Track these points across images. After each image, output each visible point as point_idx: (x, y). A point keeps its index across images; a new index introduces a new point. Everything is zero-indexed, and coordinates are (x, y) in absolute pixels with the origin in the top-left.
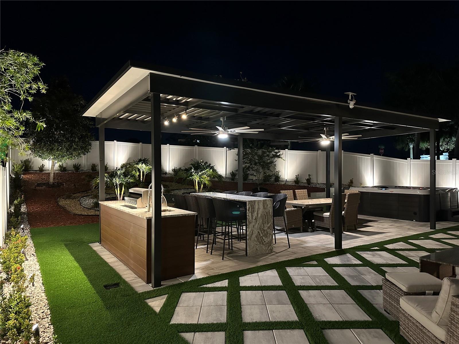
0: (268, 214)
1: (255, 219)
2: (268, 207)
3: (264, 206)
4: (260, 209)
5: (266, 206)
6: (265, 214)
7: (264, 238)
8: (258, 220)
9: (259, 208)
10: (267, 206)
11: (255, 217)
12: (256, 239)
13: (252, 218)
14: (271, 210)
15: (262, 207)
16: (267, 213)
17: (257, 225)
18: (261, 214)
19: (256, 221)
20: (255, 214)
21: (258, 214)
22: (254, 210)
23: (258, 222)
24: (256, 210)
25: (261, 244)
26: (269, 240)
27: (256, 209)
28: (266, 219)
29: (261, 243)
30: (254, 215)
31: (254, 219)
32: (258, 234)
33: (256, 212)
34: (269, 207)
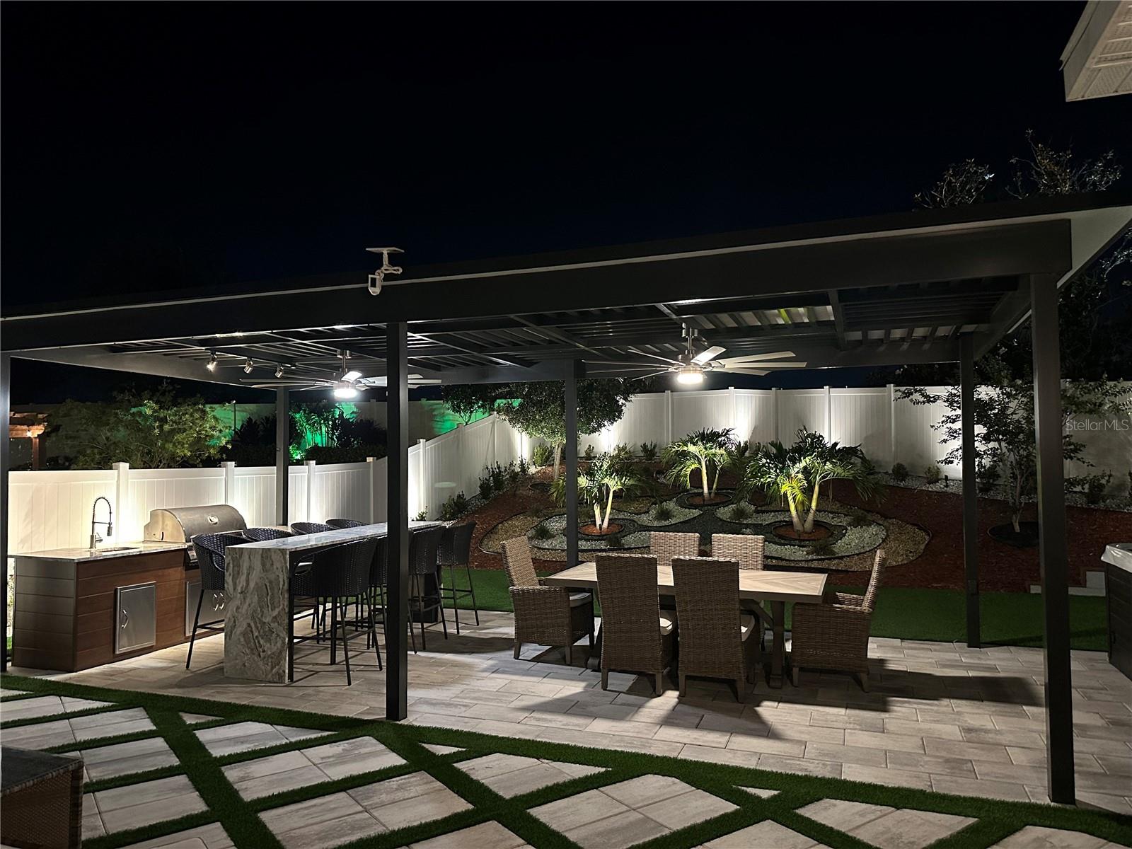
0: (274, 584)
1: (241, 593)
2: (275, 567)
3: (263, 565)
4: (254, 569)
5: (268, 565)
6: (266, 585)
7: (262, 641)
8: (248, 595)
9: (250, 568)
10: (272, 564)
11: (242, 588)
12: (242, 639)
13: (234, 589)
14: (281, 576)
15: (260, 565)
16: (271, 582)
17: (245, 607)
18: (257, 584)
19: (244, 599)
20: (241, 580)
21: (248, 581)
22: (239, 571)
23: (248, 601)
24: (245, 572)
25: (254, 654)
26: (275, 649)
27: (244, 568)
28: (269, 598)
29: (255, 652)
30: (240, 582)
31: (239, 591)
32: (249, 629)
33: (245, 576)
34: (277, 568)
